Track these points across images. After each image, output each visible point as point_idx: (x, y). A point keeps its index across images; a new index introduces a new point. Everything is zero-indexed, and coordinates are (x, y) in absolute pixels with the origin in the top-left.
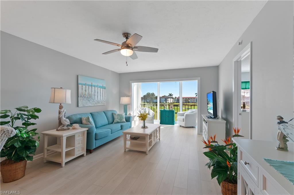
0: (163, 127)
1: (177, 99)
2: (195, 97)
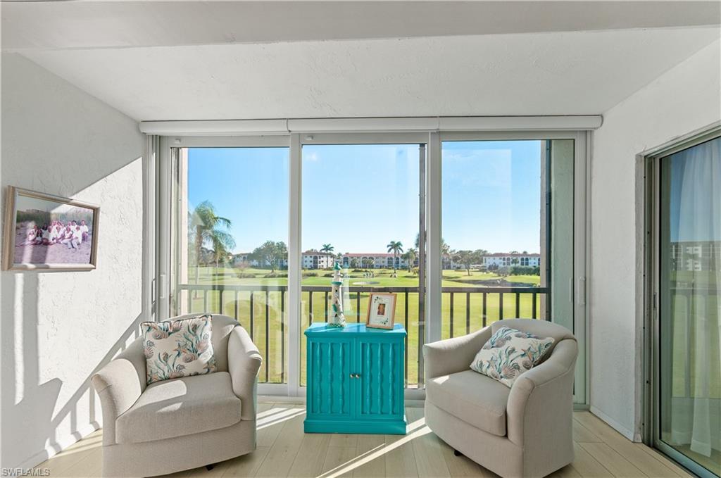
1: (344, 258)
2: (386, 253)
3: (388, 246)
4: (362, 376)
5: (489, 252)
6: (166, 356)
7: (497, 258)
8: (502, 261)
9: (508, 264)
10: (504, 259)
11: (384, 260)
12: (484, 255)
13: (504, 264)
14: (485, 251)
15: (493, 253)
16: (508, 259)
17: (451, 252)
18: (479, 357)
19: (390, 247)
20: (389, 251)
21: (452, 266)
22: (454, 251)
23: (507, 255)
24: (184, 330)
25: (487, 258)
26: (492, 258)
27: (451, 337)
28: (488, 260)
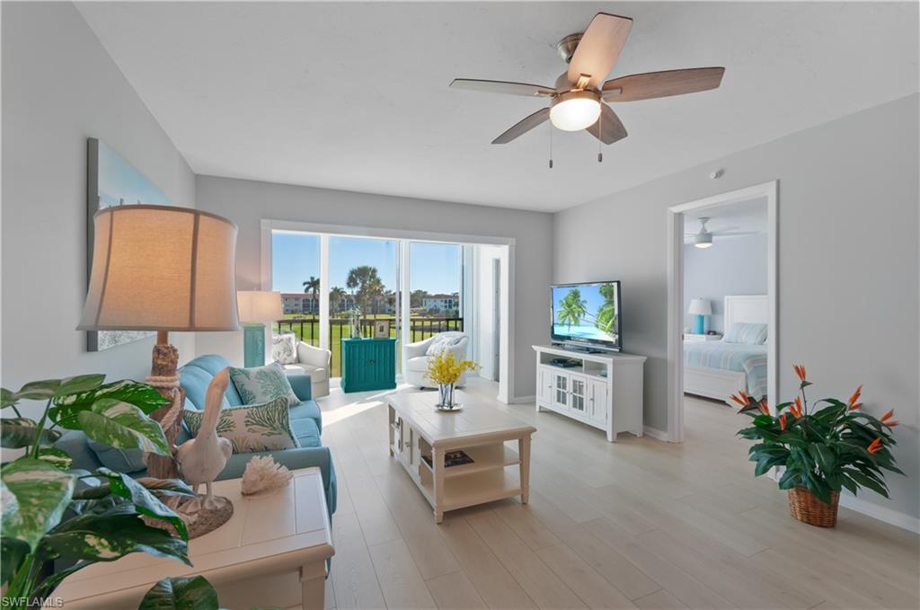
0: (378, 403)
2: (303, 292)
3: (304, 284)
4: (375, 362)
5: (429, 293)
6: (279, 353)
7: (438, 301)
8: (443, 304)
9: (450, 307)
10: (446, 302)
11: (297, 302)
12: (424, 297)
13: (446, 307)
14: (425, 292)
15: (433, 294)
16: (450, 301)
17: (387, 292)
18: (429, 349)
19: (306, 286)
20: (307, 290)
21: (387, 311)
22: (390, 291)
23: (449, 296)
24: (285, 341)
25: (428, 300)
26: (432, 300)
27: (414, 341)
28: (428, 303)
